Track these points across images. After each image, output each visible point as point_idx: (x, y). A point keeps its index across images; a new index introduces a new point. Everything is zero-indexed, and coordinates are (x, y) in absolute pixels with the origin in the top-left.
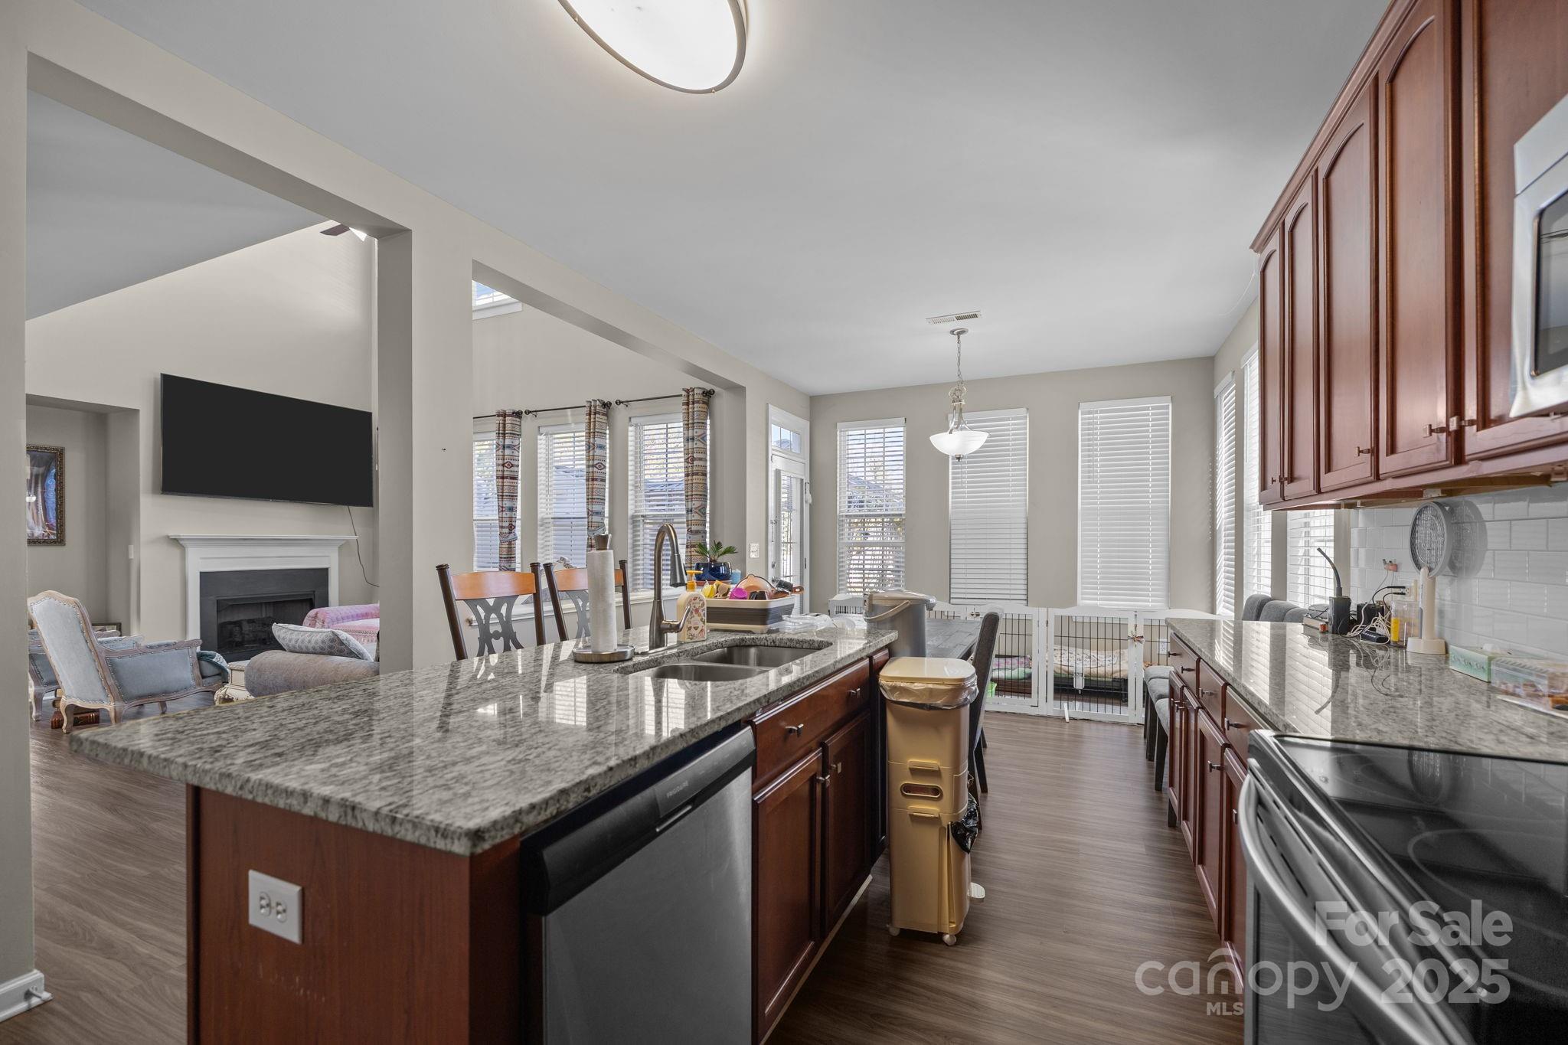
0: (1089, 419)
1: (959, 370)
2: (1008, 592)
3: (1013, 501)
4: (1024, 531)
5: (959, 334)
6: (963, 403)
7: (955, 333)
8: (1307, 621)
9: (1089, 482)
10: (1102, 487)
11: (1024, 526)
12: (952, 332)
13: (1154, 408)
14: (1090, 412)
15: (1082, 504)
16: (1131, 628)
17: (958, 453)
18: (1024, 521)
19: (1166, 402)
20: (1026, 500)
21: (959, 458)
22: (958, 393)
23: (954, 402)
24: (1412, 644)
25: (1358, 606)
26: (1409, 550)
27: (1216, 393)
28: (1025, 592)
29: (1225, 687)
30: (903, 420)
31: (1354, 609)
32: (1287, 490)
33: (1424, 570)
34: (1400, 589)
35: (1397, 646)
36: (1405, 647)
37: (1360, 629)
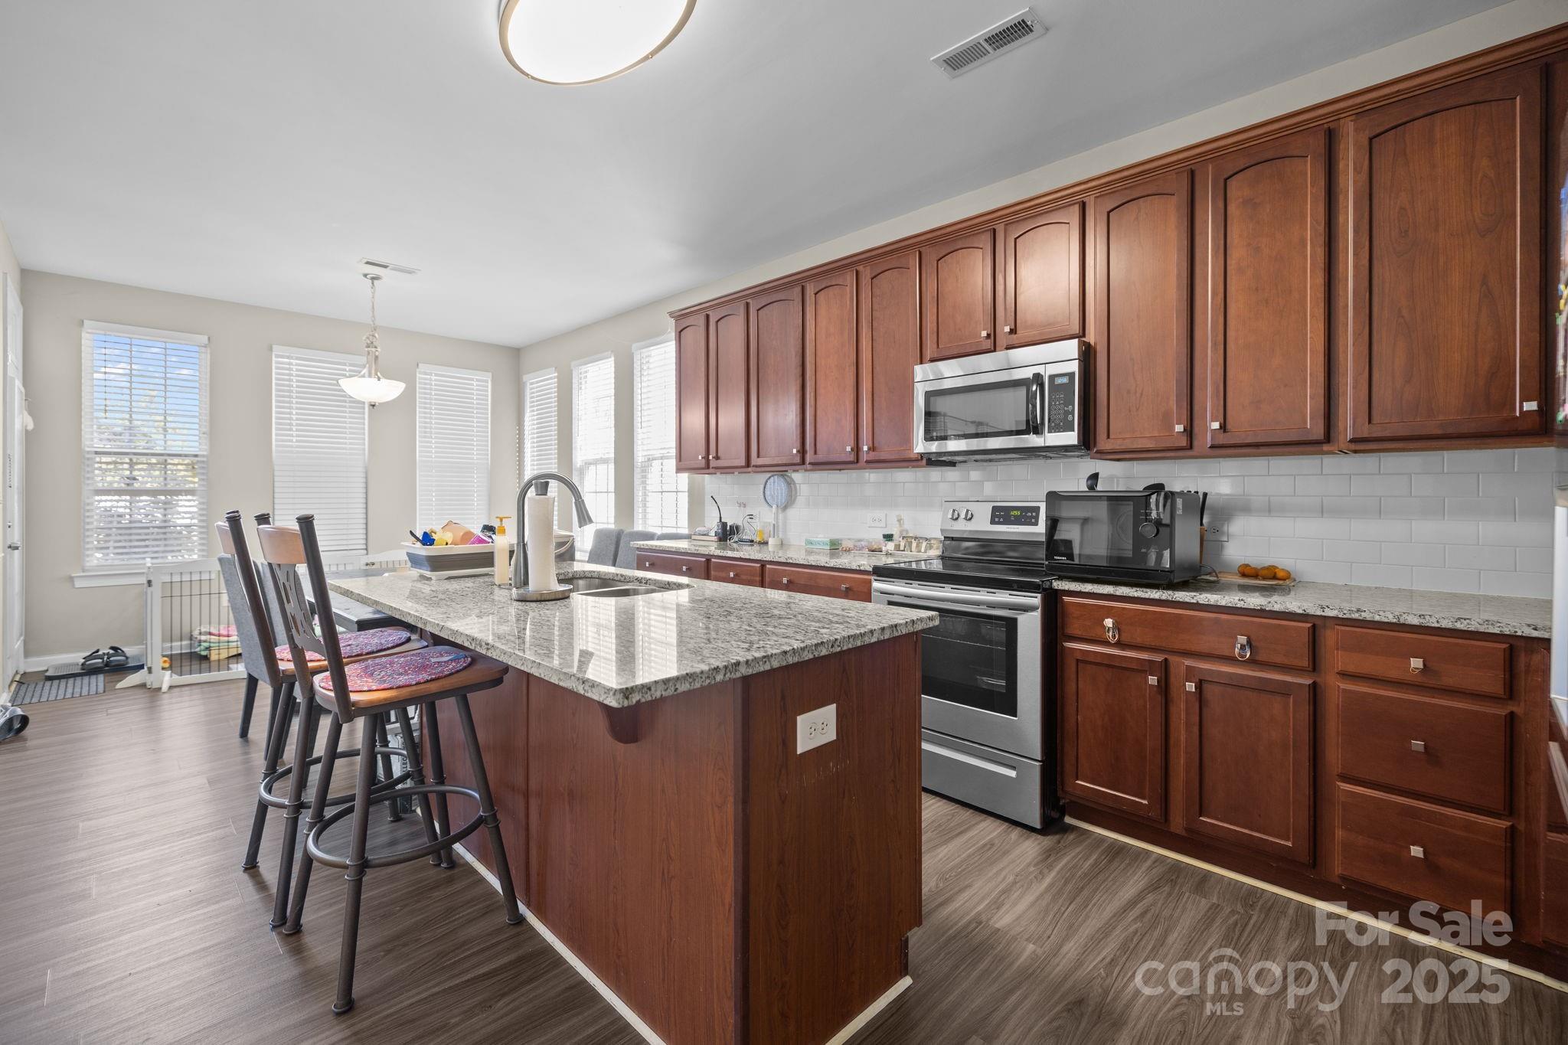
0: (426, 379)
1: (373, 316)
2: (345, 542)
3: (351, 449)
5: (373, 279)
6: (379, 349)
7: (368, 276)
9: (425, 437)
11: (363, 475)
12: (365, 275)
13: (477, 380)
14: (426, 374)
17: (374, 401)
18: (364, 470)
19: (488, 377)
20: (364, 449)
21: (374, 406)
22: (371, 338)
23: (368, 347)
24: (771, 541)
25: (730, 526)
26: (762, 496)
27: (525, 378)
28: (364, 542)
29: (763, 566)
30: (204, 339)
31: (728, 528)
32: (713, 463)
33: (774, 506)
34: (751, 516)
35: (760, 543)
36: (766, 543)
37: (736, 538)
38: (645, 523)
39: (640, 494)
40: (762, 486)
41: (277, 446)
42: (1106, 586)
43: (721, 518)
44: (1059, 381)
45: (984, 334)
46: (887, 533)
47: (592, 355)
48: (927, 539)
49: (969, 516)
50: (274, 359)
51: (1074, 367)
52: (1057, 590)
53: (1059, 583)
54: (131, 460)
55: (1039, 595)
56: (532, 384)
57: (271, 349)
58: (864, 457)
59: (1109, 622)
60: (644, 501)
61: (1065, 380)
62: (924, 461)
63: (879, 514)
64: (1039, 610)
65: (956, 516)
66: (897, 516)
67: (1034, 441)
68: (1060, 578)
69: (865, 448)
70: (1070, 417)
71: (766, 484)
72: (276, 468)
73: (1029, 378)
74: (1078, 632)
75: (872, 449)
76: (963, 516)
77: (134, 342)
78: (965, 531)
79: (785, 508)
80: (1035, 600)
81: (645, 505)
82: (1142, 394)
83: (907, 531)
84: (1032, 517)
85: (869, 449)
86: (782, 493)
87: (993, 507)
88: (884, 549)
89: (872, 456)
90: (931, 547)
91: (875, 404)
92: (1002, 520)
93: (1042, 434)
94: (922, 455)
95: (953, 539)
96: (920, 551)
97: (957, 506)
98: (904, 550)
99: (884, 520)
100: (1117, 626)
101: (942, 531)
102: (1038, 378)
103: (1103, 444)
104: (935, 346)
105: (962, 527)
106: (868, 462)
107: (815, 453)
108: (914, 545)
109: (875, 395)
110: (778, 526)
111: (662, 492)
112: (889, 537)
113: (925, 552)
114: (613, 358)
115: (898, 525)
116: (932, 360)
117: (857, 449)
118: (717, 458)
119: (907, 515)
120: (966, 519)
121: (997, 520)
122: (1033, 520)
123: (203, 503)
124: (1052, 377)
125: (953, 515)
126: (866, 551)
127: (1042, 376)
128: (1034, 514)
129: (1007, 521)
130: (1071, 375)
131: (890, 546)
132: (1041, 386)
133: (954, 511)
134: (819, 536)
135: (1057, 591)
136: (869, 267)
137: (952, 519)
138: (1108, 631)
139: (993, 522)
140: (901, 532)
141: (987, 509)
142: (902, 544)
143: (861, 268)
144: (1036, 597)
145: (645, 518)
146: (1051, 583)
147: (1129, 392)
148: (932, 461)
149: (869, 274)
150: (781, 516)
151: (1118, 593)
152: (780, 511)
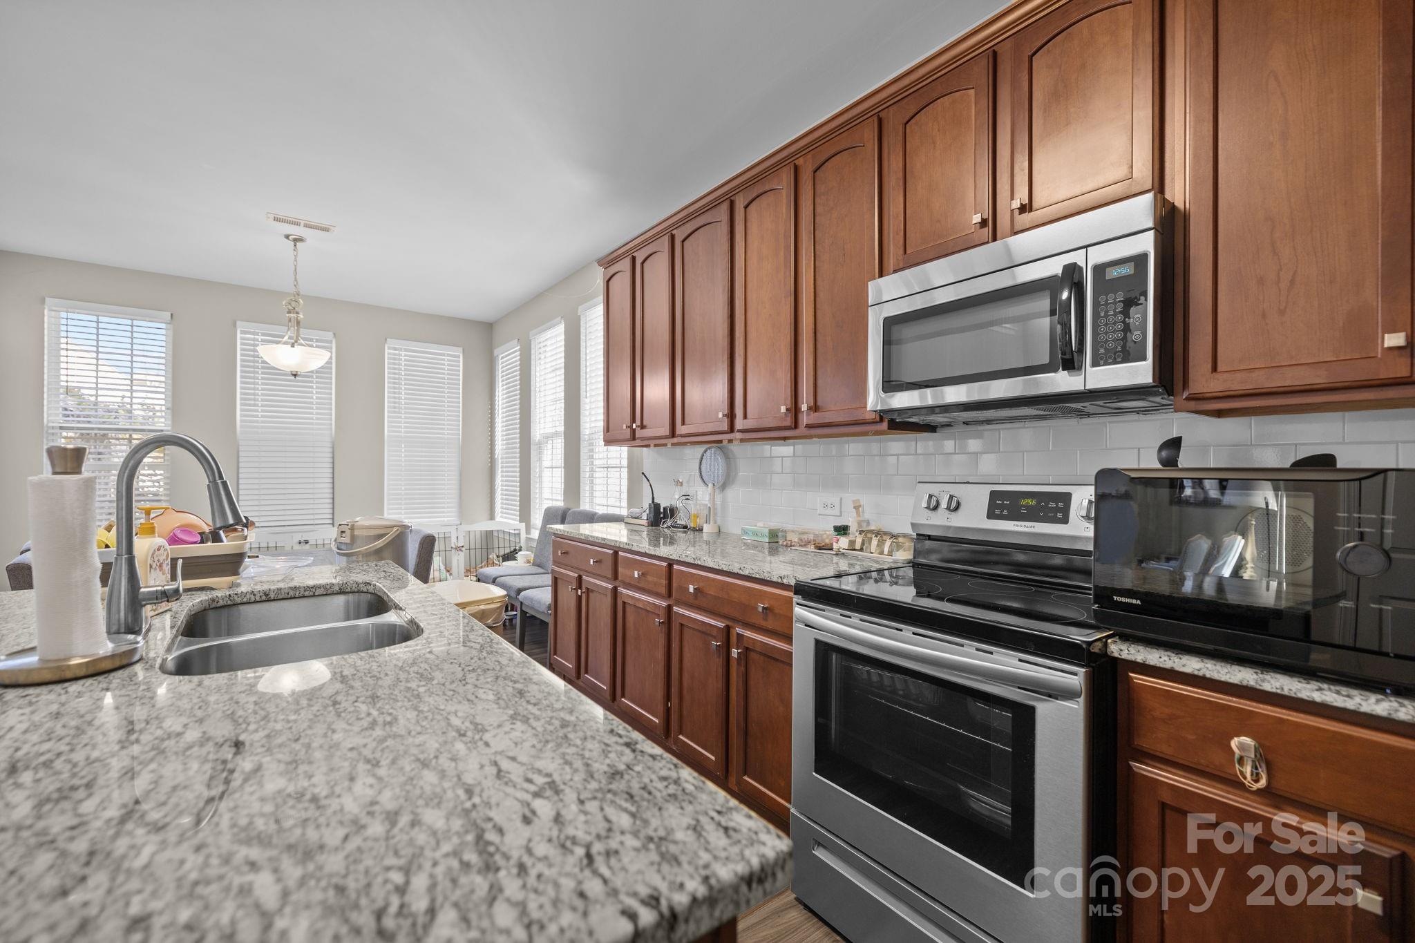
0: (395, 354)
1: (296, 280)
4: (330, 455)
5: (295, 240)
6: (301, 316)
7: (290, 238)
8: (627, 520)
9: (395, 412)
10: (406, 418)
11: (330, 450)
12: (287, 237)
13: (448, 355)
14: (395, 349)
15: (389, 431)
16: (454, 540)
17: (294, 369)
18: (329, 445)
19: (459, 352)
20: (331, 424)
21: (295, 375)
22: (294, 304)
23: (289, 312)
24: (706, 528)
25: (664, 509)
26: (698, 474)
27: (496, 352)
28: (331, 516)
29: (670, 566)
30: (167, 315)
31: (662, 510)
32: (639, 433)
33: (710, 485)
34: (687, 497)
35: (694, 530)
36: (701, 530)
37: (669, 522)
38: (592, 502)
39: (588, 469)
40: (698, 461)
41: (241, 421)
42: (1236, 668)
43: (653, 498)
44: (1114, 273)
45: (977, 218)
46: (839, 524)
47: (544, 323)
48: (892, 536)
49: (954, 505)
50: (239, 335)
51: (1146, 244)
52: (1116, 659)
53: (1124, 646)
54: (131, 436)
55: (1081, 671)
56: (503, 358)
57: (235, 325)
58: (805, 419)
59: (1241, 743)
60: (592, 477)
61: (1127, 270)
62: (885, 425)
63: (833, 498)
64: (1081, 700)
65: (933, 504)
66: (853, 501)
67: (1063, 381)
68: (1125, 638)
69: (804, 407)
70: (1136, 335)
71: (702, 458)
72: (241, 443)
73: (1056, 276)
74: (1166, 750)
75: (815, 408)
76: (944, 504)
77: (101, 319)
78: (949, 528)
79: (724, 487)
80: (1074, 677)
81: (592, 482)
82: (1292, 282)
83: (868, 523)
84: (1057, 510)
85: (810, 408)
86: (718, 469)
87: (993, 493)
88: (835, 546)
89: (814, 418)
90: (899, 547)
91: (819, 346)
92: (1005, 512)
93: (1080, 368)
94: (882, 415)
95: (930, 538)
96: (882, 553)
97: (934, 489)
98: (861, 550)
99: (837, 506)
100: (1265, 757)
101: (913, 525)
102: (1072, 275)
103: (1202, 380)
104: (902, 251)
105: (942, 521)
106: (809, 426)
107: (745, 417)
108: (875, 542)
109: (818, 335)
110: (715, 509)
111: (607, 468)
112: (842, 530)
113: (890, 554)
114: (563, 322)
115: (855, 514)
116: (895, 271)
117: (795, 410)
118: (642, 427)
119: (866, 500)
120: (948, 508)
121: (997, 512)
122: (1059, 515)
123: (167, 478)
124: (1099, 270)
125: (929, 502)
126: (811, 548)
127: (1081, 268)
128: (1061, 505)
129: (1015, 514)
130: (1140, 259)
131: (843, 542)
132: (1078, 288)
133: (930, 496)
134: (758, 525)
135: (1115, 661)
136: (810, 156)
137: (928, 508)
138: (1241, 761)
139: (991, 515)
140: (859, 524)
141: (983, 495)
142: (859, 540)
143: (800, 162)
144: (1075, 674)
145: (592, 496)
146: (1106, 645)
147: (1261, 281)
148: (898, 423)
149: (810, 166)
150: (718, 498)
151: (1267, 687)
152: (717, 491)
